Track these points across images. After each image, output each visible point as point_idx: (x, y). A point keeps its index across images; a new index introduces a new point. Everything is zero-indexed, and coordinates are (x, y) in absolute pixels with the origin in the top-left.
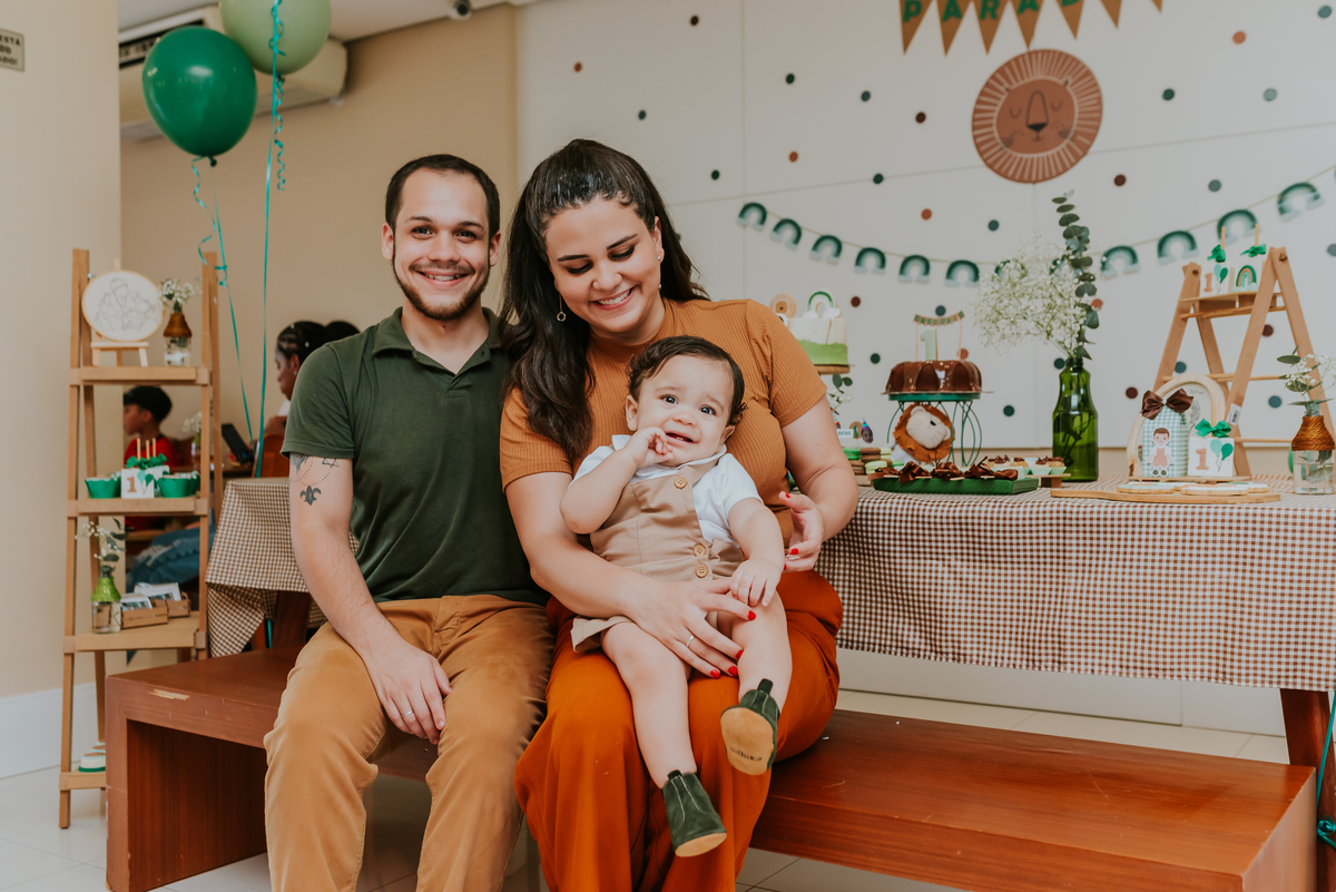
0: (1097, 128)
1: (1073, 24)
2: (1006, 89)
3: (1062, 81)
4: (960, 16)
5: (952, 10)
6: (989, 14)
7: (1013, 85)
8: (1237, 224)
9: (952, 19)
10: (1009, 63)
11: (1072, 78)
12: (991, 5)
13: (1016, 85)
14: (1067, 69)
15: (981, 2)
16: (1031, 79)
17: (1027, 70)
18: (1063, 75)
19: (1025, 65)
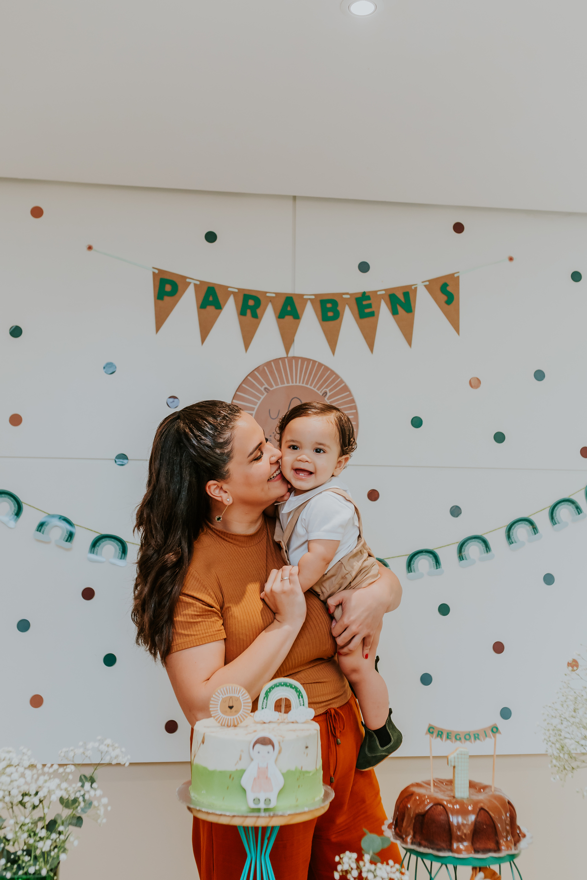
1: (332, 340)
2: (265, 389)
3: (321, 392)
4: (219, 307)
5: (211, 299)
6: (249, 312)
7: (272, 386)
8: (474, 550)
9: (210, 309)
10: (268, 364)
11: (330, 390)
12: (251, 303)
13: (275, 387)
14: (325, 381)
15: (241, 298)
16: (291, 384)
17: (286, 375)
18: (321, 386)
19: (285, 370)
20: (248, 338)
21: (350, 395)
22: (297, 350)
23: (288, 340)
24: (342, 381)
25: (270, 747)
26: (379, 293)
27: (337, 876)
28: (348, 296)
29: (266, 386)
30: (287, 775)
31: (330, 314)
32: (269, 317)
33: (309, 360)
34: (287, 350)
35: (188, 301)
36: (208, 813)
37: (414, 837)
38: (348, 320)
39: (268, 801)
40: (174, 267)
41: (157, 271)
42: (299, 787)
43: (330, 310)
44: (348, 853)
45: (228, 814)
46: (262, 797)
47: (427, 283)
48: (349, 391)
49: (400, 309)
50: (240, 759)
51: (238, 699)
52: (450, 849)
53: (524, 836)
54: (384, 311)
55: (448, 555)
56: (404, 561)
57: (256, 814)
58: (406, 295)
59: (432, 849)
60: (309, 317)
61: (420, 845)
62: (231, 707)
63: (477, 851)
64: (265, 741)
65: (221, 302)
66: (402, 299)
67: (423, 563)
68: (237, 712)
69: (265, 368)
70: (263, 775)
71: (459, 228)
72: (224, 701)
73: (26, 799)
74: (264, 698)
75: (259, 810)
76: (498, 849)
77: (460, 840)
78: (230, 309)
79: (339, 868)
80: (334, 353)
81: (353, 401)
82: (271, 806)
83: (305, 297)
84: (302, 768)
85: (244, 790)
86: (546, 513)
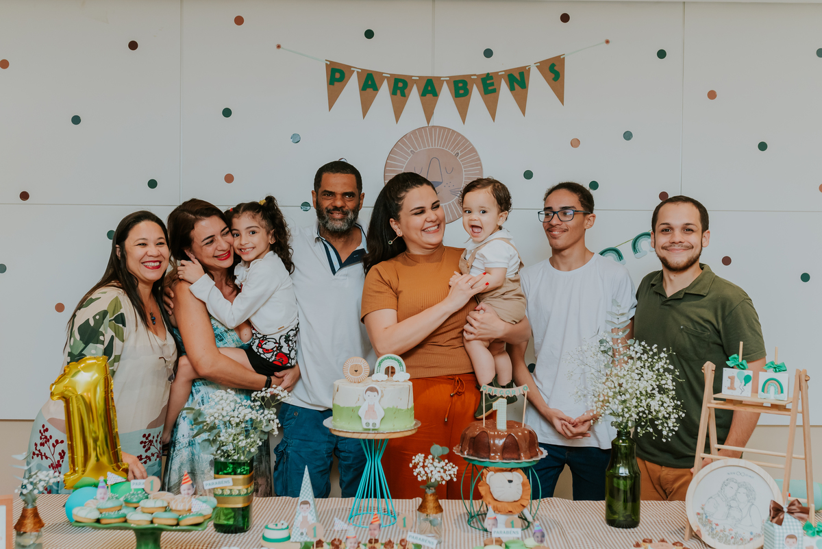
1: (463, 112)
2: (411, 151)
3: (454, 153)
4: (376, 89)
5: (370, 83)
6: (399, 92)
7: (416, 149)
9: (370, 90)
10: (414, 132)
11: (461, 152)
12: (400, 85)
13: (419, 150)
14: (457, 144)
15: (393, 81)
16: (431, 147)
17: (427, 140)
18: (454, 148)
19: (426, 136)
20: (398, 112)
21: (477, 154)
23: (429, 114)
24: (470, 144)
25: (376, 393)
26: (500, 74)
27: (411, 465)
28: (476, 77)
29: (412, 149)
31: (462, 92)
32: (414, 95)
33: (445, 128)
34: (428, 122)
35: (353, 86)
36: (340, 431)
37: (469, 450)
38: (476, 95)
39: (374, 424)
40: (342, 59)
41: (329, 63)
42: (395, 418)
43: (461, 88)
44: (420, 454)
46: (371, 422)
47: (539, 64)
48: (476, 152)
49: (516, 86)
50: (358, 400)
51: (360, 366)
52: (489, 457)
54: (504, 88)
58: (522, 74)
59: (479, 457)
60: (445, 94)
61: (472, 455)
62: (356, 371)
63: (504, 459)
64: (372, 389)
65: (378, 85)
66: (518, 78)
68: (360, 374)
69: (411, 135)
70: (371, 409)
71: (565, 18)
72: (352, 367)
73: (232, 419)
74: (378, 367)
75: (369, 430)
76: (519, 459)
77: (495, 452)
78: (384, 90)
79: (413, 462)
81: (479, 159)
82: (376, 428)
83: (442, 79)
84: (397, 407)
85: (361, 418)
86: (630, 244)
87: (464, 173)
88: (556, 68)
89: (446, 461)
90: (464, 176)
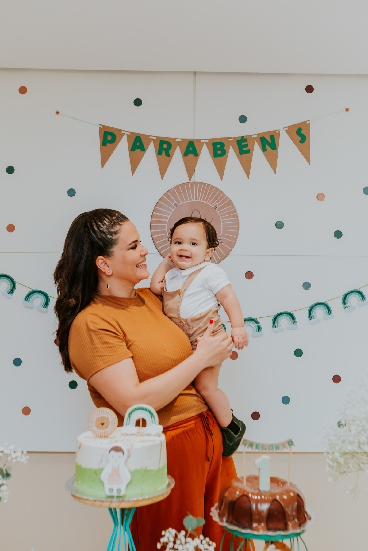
0: (235, 240)
1: (221, 170)
2: (175, 204)
3: (213, 206)
4: (143, 150)
5: (138, 144)
6: (163, 152)
7: (179, 202)
8: (319, 312)
9: (138, 151)
10: (177, 187)
11: (219, 204)
12: (165, 146)
13: (182, 203)
14: (216, 198)
15: (158, 143)
16: (192, 201)
17: (189, 194)
18: (213, 201)
19: (188, 191)
20: (163, 170)
21: (233, 207)
22: (197, 178)
23: (190, 171)
24: (228, 198)
25: (121, 453)
26: (253, 137)
28: (232, 140)
29: (176, 202)
30: (133, 473)
31: (219, 152)
32: (177, 155)
33: (205, 184)
34: (190, 178)
35: (123, 147)
37: (228, 517)
38: (232, 155)
39: (119, 491)
40: (113, 124)
41: (102, 127)
42: (144, 481)
43: (219, 149)
44: (170, 529)
45: (91, 499)
46: (115, 488)
47: (287, 129)
48: (233, 205)
49: (267, 147)
50: (102, 461)
51: (107, 419)
52: (251, 528)
53: (310, 519)
54: (257, 149)
55: (301, 316)
56: (271, 320)
57: (109, 500)
58: (272, 137)
59: (239, 526)
60: (205, 154)
61: (231, 523)
62: (103, 424)
63: (269, 529)
64: (117, 449)
65: (145, 146)
66: (270, 141)
67: (284, 321)
68: (107, 427)
69: (175, 190)
70: (115, 472)
71: (310, 89)
72: (98, 419)
74: (128, 418)
75: (112, 497)
76: (286, 528)
77: (259, 522)
78: (151, 151)
80: (222, 179)
81: (235, 211)
83: (202, 141)
84: (146, 468)
85: (102, 483)
87: (222, 223)
88: (302, 132)
89: (202, 537)
90: (222, 226)
